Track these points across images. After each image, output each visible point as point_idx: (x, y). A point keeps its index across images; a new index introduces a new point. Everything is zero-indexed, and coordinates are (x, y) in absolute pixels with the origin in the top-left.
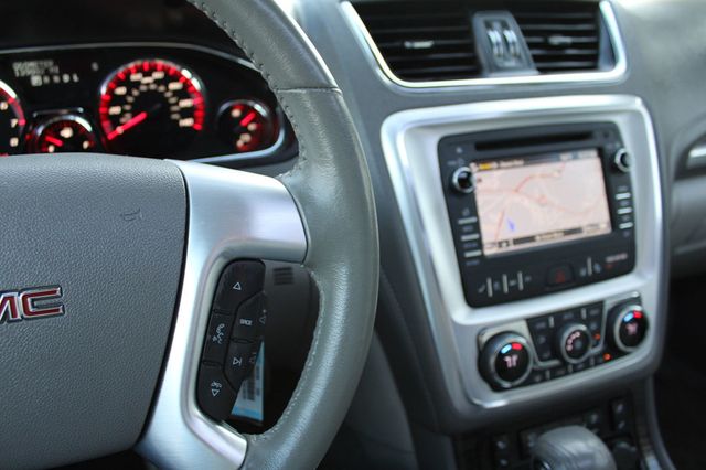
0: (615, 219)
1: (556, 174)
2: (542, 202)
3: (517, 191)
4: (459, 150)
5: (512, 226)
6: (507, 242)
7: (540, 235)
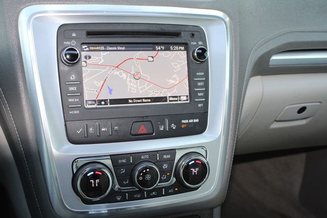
0: (192, 94)
1: (150, 59)
2: (136, 77)
3: (117, 67)
4: (74, 35)
5: (110, 91)
6: (105, 101)
7: (132, 99)
